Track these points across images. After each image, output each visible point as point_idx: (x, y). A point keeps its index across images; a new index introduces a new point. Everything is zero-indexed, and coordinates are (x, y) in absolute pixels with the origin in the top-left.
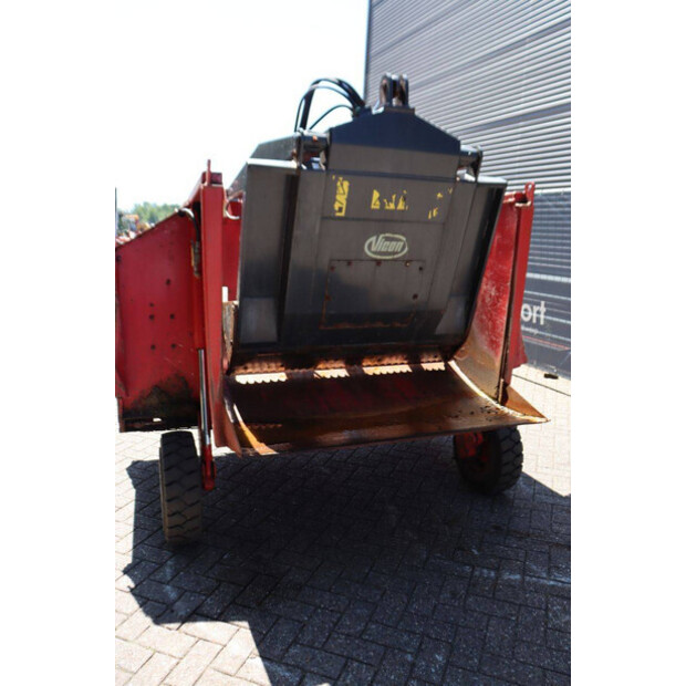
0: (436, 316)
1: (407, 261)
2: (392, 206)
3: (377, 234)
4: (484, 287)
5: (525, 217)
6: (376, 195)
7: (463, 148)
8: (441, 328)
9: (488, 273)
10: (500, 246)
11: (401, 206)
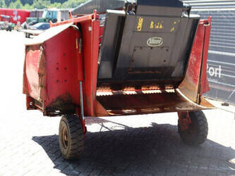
0: (172, 69)
1: (162, 47)
2: (158, 27)
3: (152, 37)
4: (191, 57)
5: (207, 30)
6: (152, 23)
7: (184, 4)
8: (174, 74)
9: (193, 52)
10: (198, 41)
11: (161, 27)
